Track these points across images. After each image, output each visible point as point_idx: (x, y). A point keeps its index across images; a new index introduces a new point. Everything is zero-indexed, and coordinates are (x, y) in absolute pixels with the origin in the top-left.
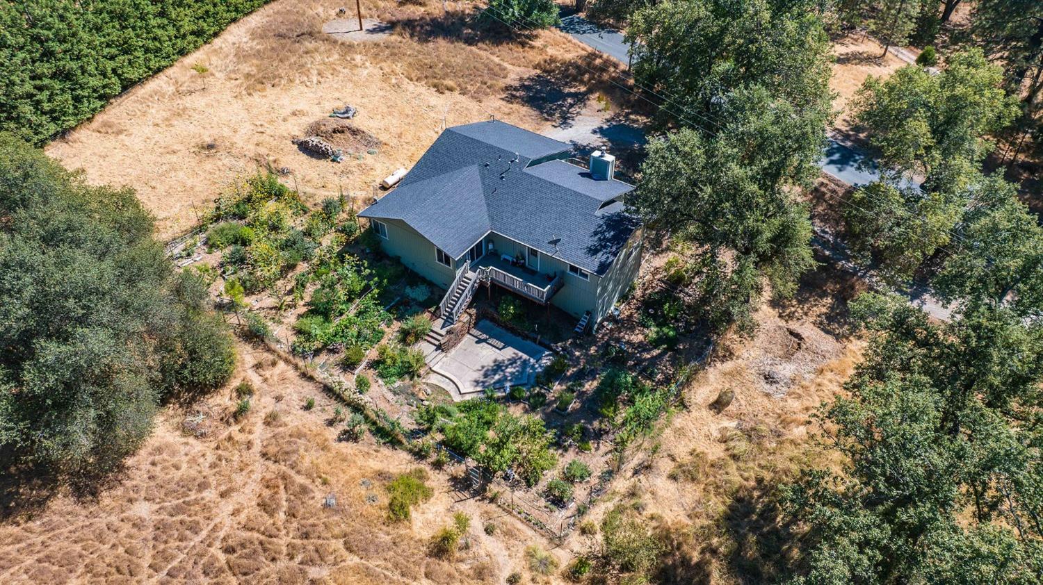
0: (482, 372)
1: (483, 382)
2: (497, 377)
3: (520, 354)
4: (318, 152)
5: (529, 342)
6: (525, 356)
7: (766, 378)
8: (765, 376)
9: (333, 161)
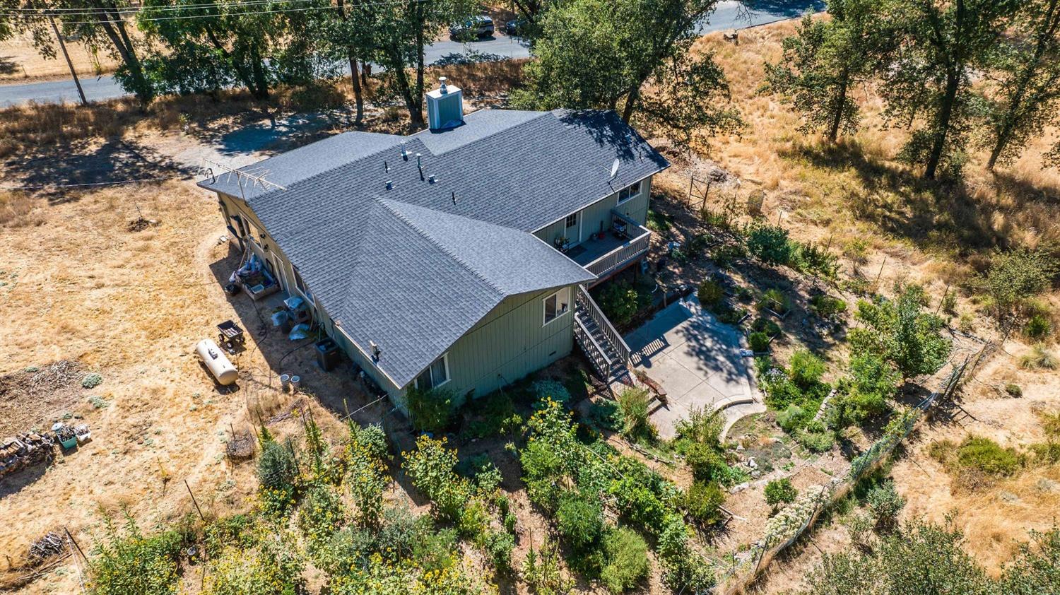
0: (711, 372)
1: (730, 373)
2: (721, 358)
3: (679, 327)
4: (20, 468)
5: (658, 314)
6: (685, 324)
7: (717, 180)
8: (715, 180)
9: (68, 451)
